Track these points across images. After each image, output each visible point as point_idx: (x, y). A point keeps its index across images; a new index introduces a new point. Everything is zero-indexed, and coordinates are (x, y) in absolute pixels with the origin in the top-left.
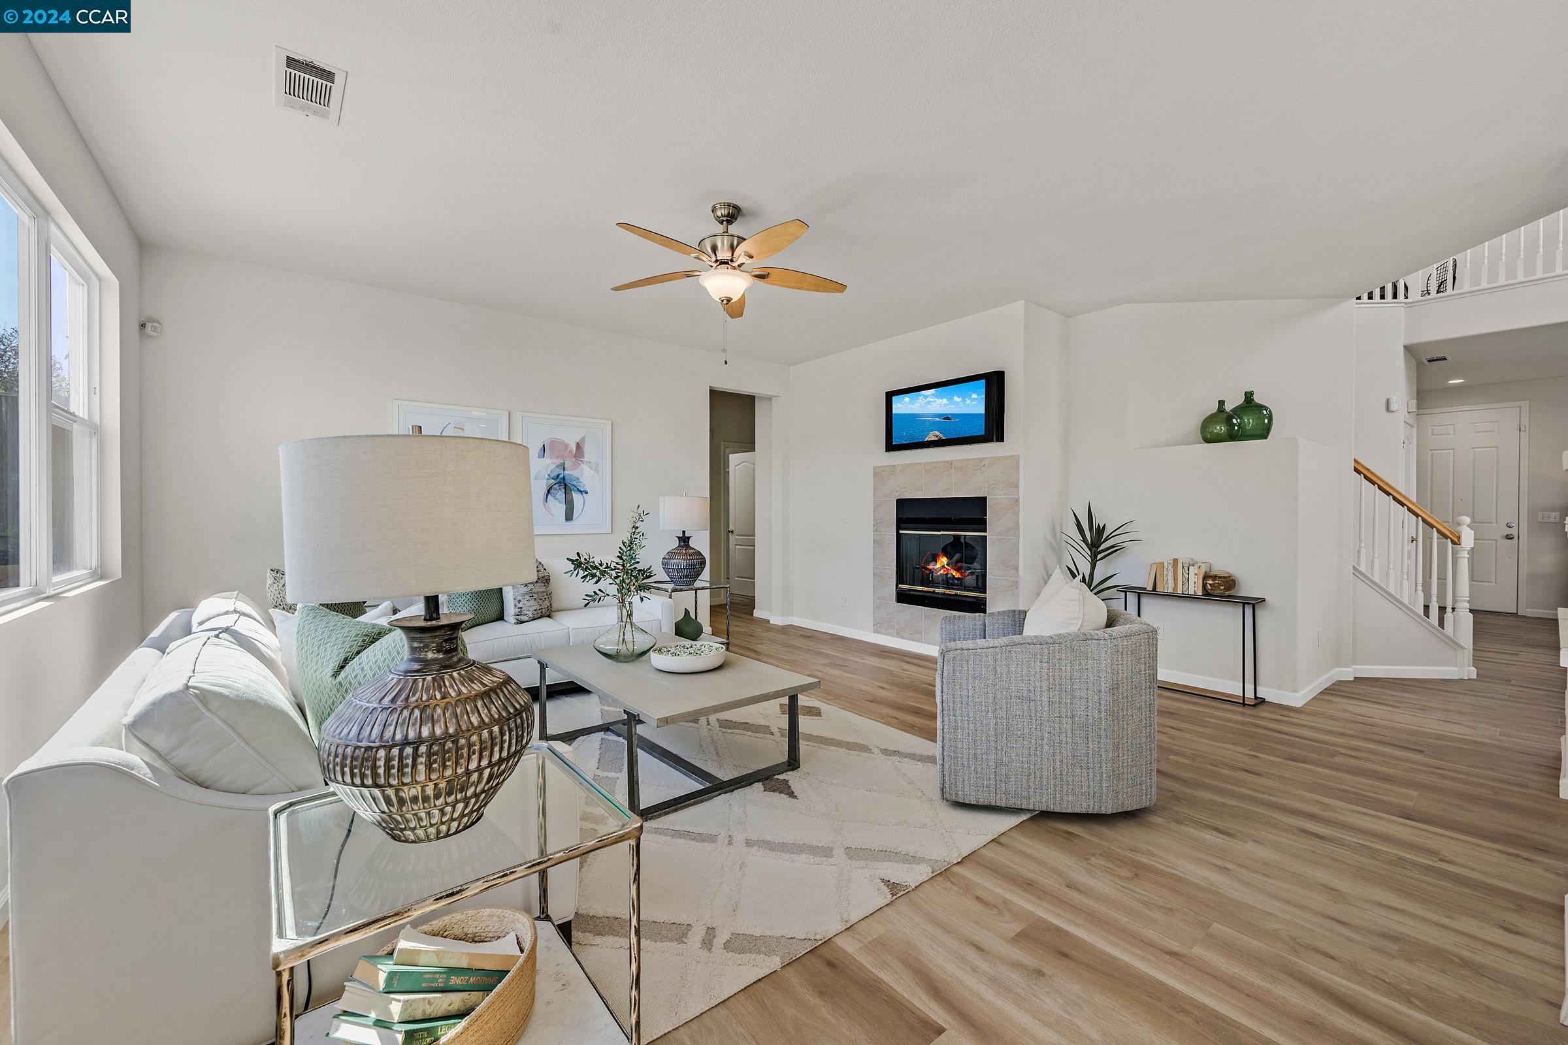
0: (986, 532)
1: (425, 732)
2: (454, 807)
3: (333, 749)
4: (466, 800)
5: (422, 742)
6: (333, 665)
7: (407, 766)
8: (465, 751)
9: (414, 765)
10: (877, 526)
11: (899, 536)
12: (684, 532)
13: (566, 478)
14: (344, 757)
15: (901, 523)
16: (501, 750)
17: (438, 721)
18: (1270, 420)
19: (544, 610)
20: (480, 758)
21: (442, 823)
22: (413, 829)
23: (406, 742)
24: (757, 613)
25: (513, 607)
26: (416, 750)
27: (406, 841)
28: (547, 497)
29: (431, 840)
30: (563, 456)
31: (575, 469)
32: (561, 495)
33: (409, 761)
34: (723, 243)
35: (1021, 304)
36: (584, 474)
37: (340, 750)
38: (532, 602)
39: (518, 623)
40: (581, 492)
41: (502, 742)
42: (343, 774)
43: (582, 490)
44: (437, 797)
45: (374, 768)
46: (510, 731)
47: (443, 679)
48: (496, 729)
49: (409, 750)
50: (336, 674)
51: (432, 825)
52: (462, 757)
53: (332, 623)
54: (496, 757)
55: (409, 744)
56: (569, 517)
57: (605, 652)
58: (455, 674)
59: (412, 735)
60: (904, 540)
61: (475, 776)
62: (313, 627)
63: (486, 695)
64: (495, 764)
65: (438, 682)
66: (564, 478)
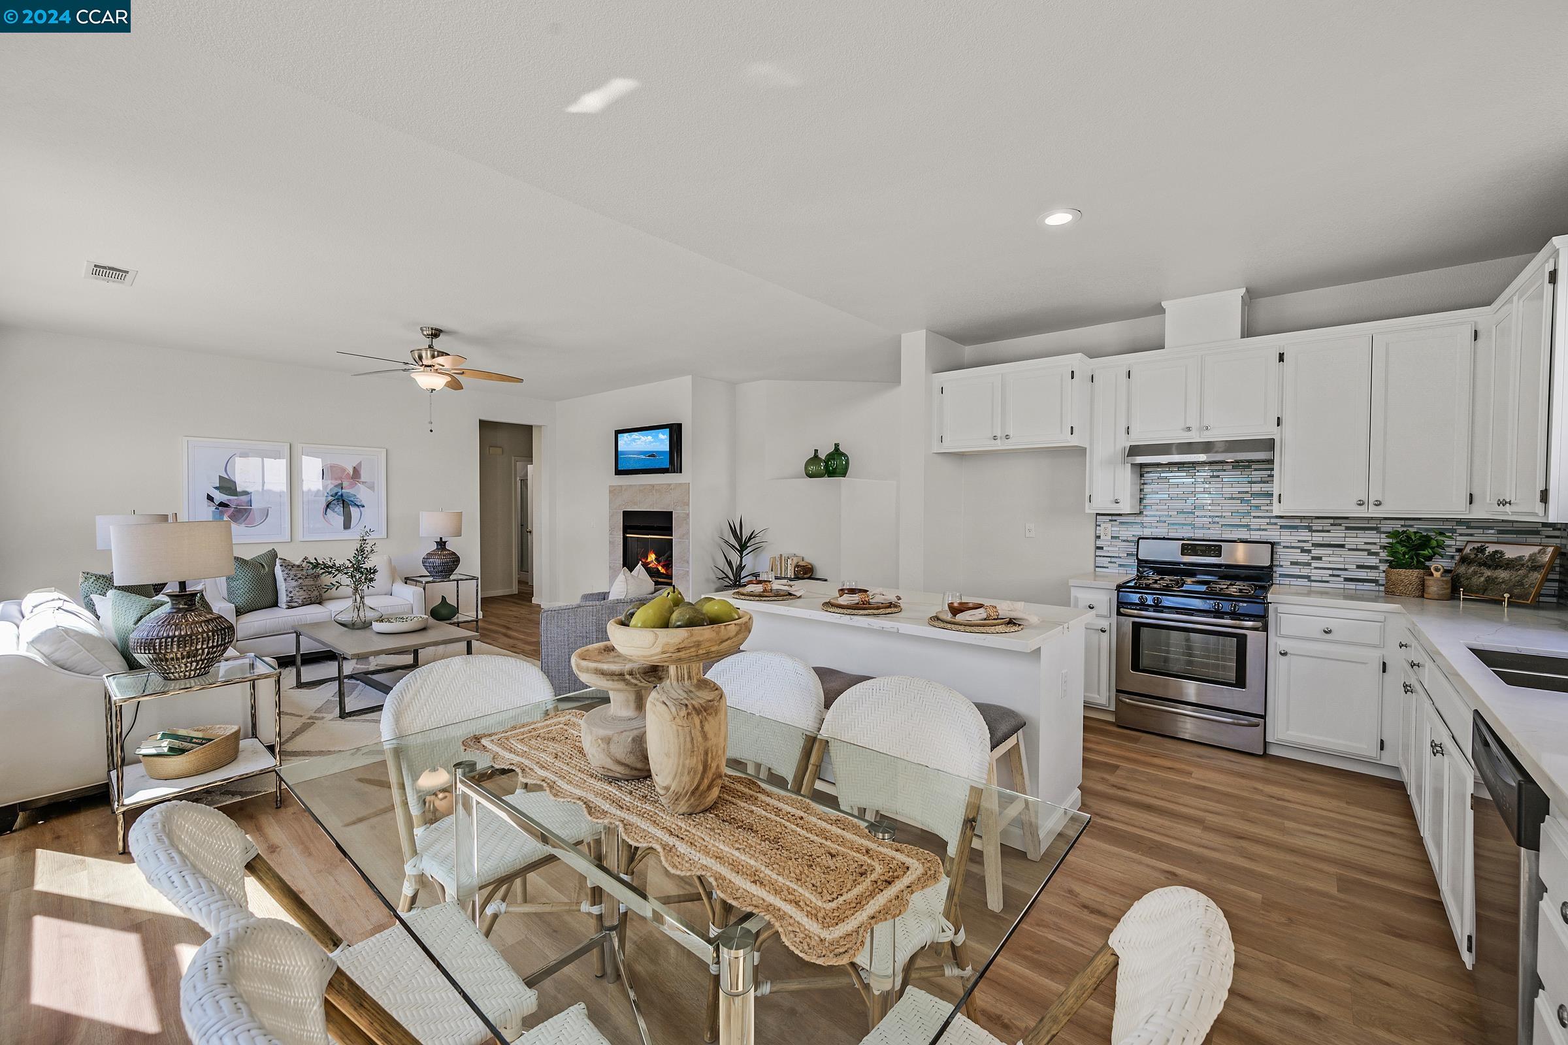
0: (672, 536)
1: (177, 633)
2: (191, 664)
3: (136, 641)
4: (197, 662)
5: (176, 637)
6: (134, 619)
7: (169, 645)
8: (195, 641)
9: (172, 645)
10: (612, 529)
11: (625, 539)
12: (441, 538)
13: (344, 495)
14: (141, 643)
15: (626, 529)
16: (213, 642)
17: (183, 629)
18: (847, 462)
19: (313, 599)
20: (202, 644)
21: (187, 671)
22: (173, 673)
23: (168, 637)
24: (535, 601)
25: (285, 596)
26: (172, 640)
27: (170, 680)
28: (326, 511)
29: (182, 679)
30: (341, 478)
31: (352, 488)
32: (339, 509)
33: (170, 644)
34: (427, 354)
35: (689, 377)
36: (361, 493)
37: (139, 641)
38: (302, 592)
39: (288, 608)
40: (358, 506)
41: (214, 639)
42: (141, 650)
43: (359, 504)
44: (183, 658)
45: (154, 646)
46: (218, 635)
47: (187, 615)
48: (210, 634)
49: (169, 640)
50: (136, 623)
51: (181, 672)
52: (194, 643)
53: (133, 599)
54: (211, 645)
55: (169, 637)
56: (347, 525)
57: (342, 622)
58: (193, 614)
59: (171, 634)
60: (629, 542)
61: (200, 651)
62: (122, 602)
63: (207, 621)
64: (210, 648)
65: (184, 616)
66: (342, 495)
